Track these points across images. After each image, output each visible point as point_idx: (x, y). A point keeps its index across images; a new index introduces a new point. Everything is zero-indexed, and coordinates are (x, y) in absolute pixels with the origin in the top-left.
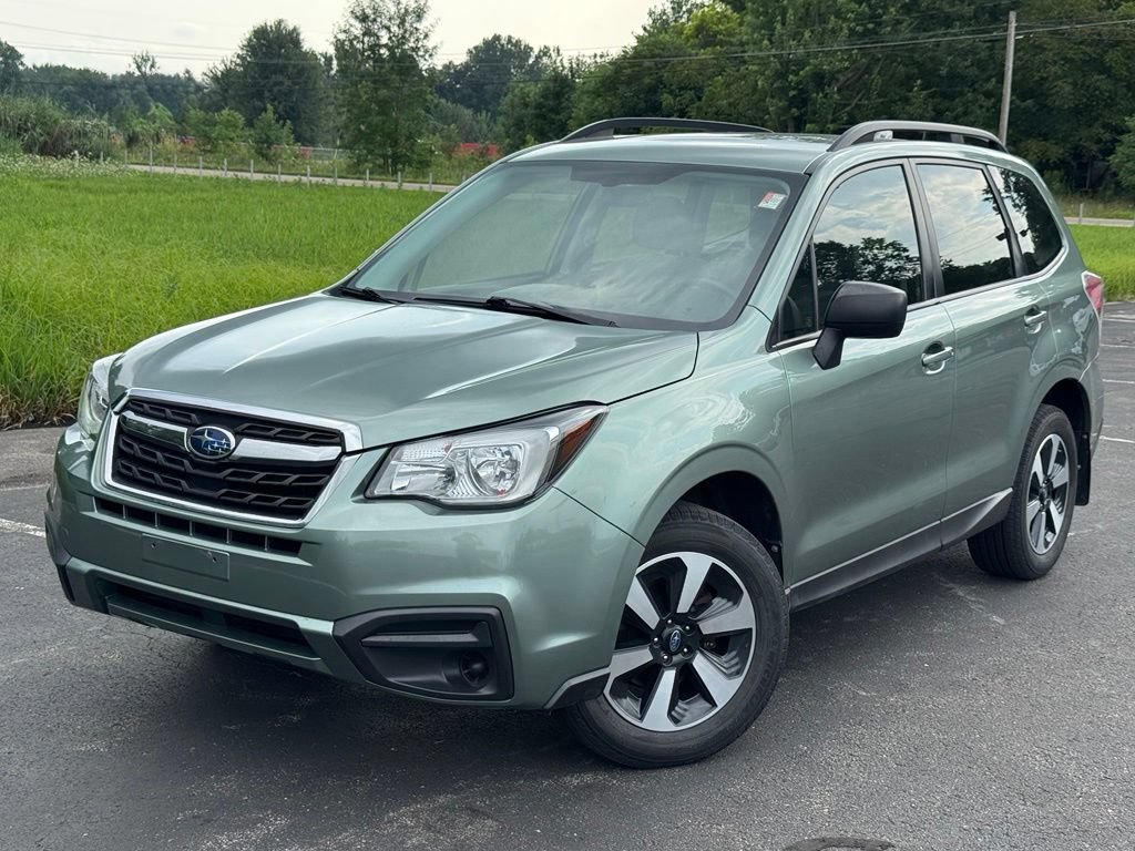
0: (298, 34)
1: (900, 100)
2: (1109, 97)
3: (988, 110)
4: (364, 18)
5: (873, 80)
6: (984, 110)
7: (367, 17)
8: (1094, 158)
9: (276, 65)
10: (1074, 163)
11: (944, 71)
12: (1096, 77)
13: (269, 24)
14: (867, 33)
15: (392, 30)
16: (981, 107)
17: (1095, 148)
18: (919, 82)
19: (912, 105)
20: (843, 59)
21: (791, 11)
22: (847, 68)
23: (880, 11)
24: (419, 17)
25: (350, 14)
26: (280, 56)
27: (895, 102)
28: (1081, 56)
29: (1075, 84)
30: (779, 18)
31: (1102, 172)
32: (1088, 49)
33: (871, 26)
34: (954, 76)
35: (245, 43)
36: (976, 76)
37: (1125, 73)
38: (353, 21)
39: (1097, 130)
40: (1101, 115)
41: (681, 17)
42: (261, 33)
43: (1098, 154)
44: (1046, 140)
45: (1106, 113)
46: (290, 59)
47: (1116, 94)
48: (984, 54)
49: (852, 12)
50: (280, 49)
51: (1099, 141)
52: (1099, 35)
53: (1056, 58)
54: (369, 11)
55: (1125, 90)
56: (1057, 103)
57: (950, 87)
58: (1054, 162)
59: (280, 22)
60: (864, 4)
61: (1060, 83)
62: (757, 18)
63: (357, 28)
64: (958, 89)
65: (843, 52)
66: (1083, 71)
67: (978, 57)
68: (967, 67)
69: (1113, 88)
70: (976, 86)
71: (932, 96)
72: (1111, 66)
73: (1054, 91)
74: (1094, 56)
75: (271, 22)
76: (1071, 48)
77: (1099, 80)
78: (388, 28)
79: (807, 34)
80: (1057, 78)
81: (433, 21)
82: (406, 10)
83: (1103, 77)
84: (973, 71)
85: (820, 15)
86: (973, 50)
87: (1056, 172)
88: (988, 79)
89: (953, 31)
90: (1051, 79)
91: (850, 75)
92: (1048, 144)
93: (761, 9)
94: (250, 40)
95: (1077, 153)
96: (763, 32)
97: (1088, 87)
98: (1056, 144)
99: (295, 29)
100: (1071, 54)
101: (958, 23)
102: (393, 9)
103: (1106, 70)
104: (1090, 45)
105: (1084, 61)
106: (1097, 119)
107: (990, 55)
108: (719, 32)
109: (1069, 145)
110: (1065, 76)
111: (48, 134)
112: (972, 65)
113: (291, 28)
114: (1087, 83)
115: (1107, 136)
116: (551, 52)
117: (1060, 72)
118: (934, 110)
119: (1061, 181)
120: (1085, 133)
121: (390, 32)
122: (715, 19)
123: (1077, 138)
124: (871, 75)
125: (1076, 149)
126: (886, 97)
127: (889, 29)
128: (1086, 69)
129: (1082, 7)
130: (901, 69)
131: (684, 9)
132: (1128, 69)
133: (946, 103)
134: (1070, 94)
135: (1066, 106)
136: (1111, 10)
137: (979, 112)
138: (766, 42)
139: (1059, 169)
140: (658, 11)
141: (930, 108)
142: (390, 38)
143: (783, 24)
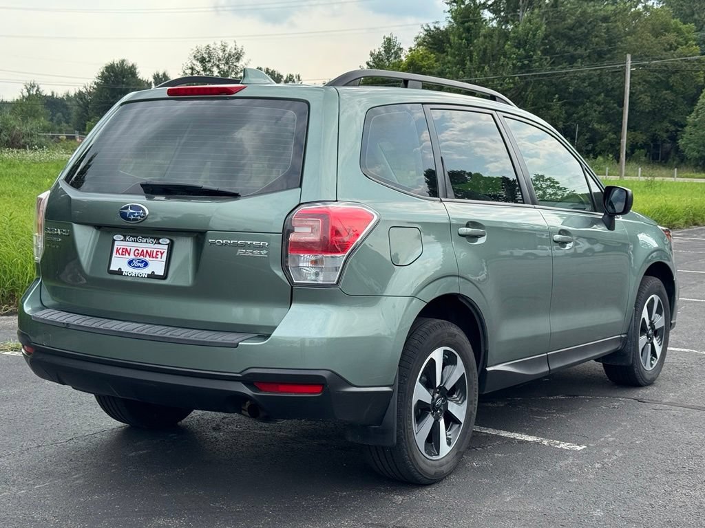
0: (135, 69)
1: (545, 107)
2: (673, 104)
3: (600, 112)
4: (202, 60)
5: (528, 95)
6: (597, 113)
7: (205, 59)
8: (664, 141)
9: (121, 89)
10: (652, 145)
11: (571, 89)
12: (664, 92)
13: (115, 63)
14: (523, 67)
15: (221, 67)
16: (595, 111)
17: (665, 135)
18: (557, 96)
19: (552, 110)
20: (510, 83)
21: (475, 54)
22: (511, 88)
23: (532, 53)
24: (238, 59)
25: (193, 57)
26: (123, 83)
27: (542, 108)
28: (656, 79)
29: (652, 97)
30: (468, 58)
31: (669, 149)
32: (659, 75)
33: (526, 62)
34: (578, 93)
35: (100, 75)
36: (591, 92)
37: (682, 89)
38: (195, 62)
39: (666, 124)
40: (667, 115)
41: (391, 57)
42: (110, 68)
43: (667, 140)
44: (635, 131)
45: (671, 113)
46: (130, 85)
47: (677, 102)
48: (595, 79)
49: (514, 54)
50: (123, 78)
51: (667, 131)
52: (666, 66)
53: (639, 81)
54: (206, 56)
55: (682, 100)
56: (642, 108)
57: (575, 99)
58: (641, 145)
59: (123, 61)
60: (521, 50)
61: (642, 96)
62: (455, 58)
63: (199, 67)
64: (580, 100)
65: (510, 78)
66: (656, 88)
67: (592, 80)
68: (586, 87)
69: (674, 98)
70: (592, 98)
71: (564, 105)
72: (673, 85)
73: (639, 101)
74: (663, 79)
75: (117, 61)
76: (649, 75)
77: (666, 94)
78: (218, 66)
79: (486, 68)
80: (641, 93)
81: (246, 61)
82: (230, 55)
83: (668, 92)
84: (589, 89)
85: (493, 56)
86: (589, 77)
87: (642, 150)
88: (599, 94)
89: (576, 65)
90: (637, 93)
91: (514, 92)
92: (636, 133)
93: (457, 53)
94: (103, 73)
95: (654, 139)
96: (458, 66)
97: (660, 98)
98: (641, 133)
99: (133, 66)
100: (649, 78)
101: (580, 60)
102: (221, 54)
103: (670, 88)
104: (660, 72)
105: (657, 83)
106: (665, 118)
107: (599, 79)
108: (423, 66)
109: (648, 134)
110: (645, 92)
111: (9, 135)
112: (589, 86)
113: (130, 65)
114: (659, 96)
115: (672, 128)
116: (294, 78)
117: (642, 89)
118: (566, 113)
119: (646, 156)
120: (658, 126)
121: (220, 69)
122: (420, 58)
123: (654, 129)
124: (527, 91)
125: (653, 136)
126: (536, 105)
127: (537, 64)
128: (657, 87)
129: (655, 49)
130: (545, 88)
131: (393, 51)
132: (684, 87)
133: (573, 109)
134: (649, 102)
135: (647, 110)
136: (672, 51)
137: (594, 114)
138: (461, 72)
139: (643, 148)
140: (376, 53)
141: (564, 112)
142: (219, 72)
143: (471, 61)
